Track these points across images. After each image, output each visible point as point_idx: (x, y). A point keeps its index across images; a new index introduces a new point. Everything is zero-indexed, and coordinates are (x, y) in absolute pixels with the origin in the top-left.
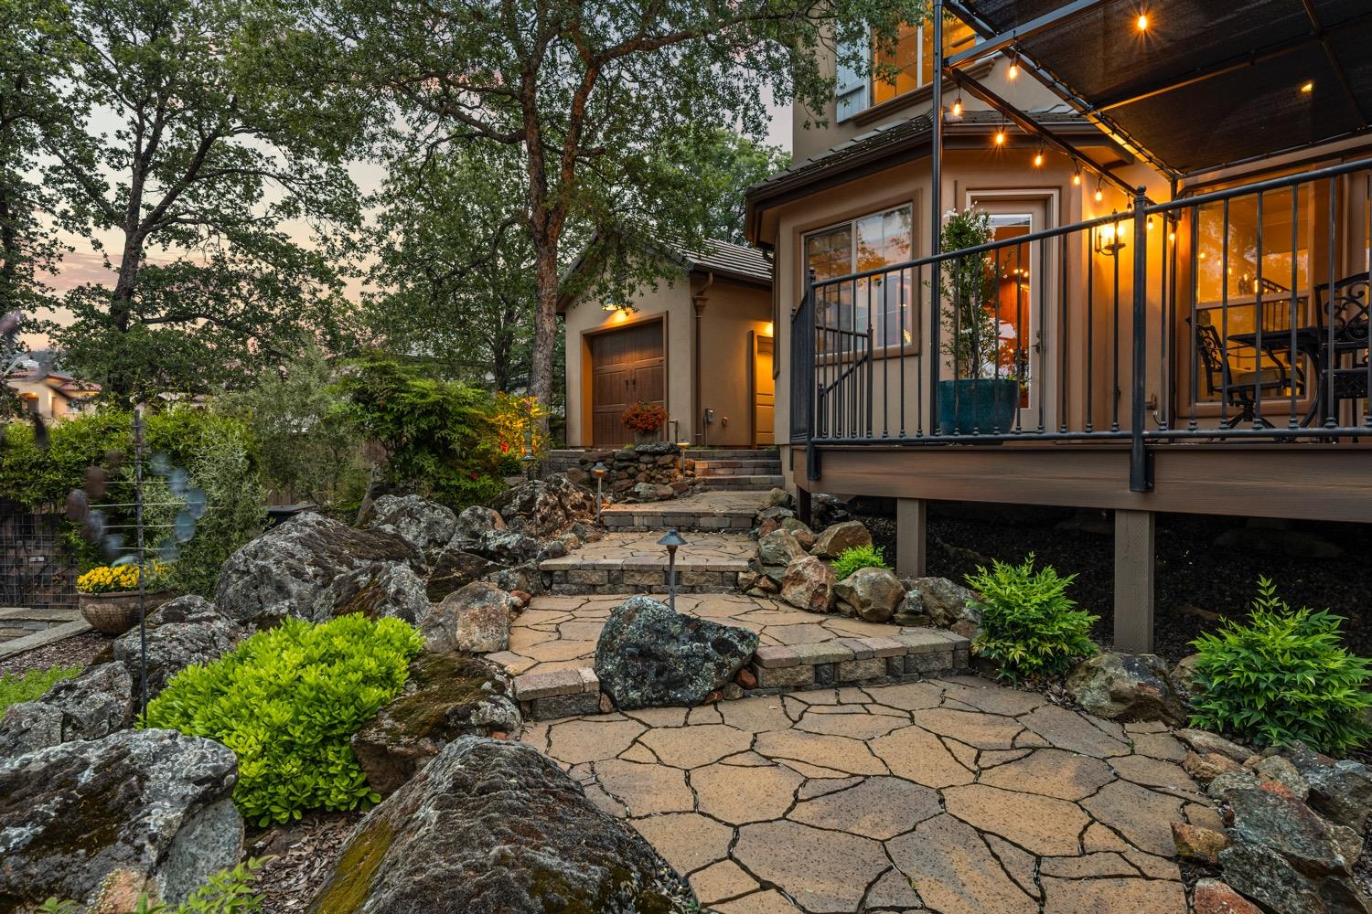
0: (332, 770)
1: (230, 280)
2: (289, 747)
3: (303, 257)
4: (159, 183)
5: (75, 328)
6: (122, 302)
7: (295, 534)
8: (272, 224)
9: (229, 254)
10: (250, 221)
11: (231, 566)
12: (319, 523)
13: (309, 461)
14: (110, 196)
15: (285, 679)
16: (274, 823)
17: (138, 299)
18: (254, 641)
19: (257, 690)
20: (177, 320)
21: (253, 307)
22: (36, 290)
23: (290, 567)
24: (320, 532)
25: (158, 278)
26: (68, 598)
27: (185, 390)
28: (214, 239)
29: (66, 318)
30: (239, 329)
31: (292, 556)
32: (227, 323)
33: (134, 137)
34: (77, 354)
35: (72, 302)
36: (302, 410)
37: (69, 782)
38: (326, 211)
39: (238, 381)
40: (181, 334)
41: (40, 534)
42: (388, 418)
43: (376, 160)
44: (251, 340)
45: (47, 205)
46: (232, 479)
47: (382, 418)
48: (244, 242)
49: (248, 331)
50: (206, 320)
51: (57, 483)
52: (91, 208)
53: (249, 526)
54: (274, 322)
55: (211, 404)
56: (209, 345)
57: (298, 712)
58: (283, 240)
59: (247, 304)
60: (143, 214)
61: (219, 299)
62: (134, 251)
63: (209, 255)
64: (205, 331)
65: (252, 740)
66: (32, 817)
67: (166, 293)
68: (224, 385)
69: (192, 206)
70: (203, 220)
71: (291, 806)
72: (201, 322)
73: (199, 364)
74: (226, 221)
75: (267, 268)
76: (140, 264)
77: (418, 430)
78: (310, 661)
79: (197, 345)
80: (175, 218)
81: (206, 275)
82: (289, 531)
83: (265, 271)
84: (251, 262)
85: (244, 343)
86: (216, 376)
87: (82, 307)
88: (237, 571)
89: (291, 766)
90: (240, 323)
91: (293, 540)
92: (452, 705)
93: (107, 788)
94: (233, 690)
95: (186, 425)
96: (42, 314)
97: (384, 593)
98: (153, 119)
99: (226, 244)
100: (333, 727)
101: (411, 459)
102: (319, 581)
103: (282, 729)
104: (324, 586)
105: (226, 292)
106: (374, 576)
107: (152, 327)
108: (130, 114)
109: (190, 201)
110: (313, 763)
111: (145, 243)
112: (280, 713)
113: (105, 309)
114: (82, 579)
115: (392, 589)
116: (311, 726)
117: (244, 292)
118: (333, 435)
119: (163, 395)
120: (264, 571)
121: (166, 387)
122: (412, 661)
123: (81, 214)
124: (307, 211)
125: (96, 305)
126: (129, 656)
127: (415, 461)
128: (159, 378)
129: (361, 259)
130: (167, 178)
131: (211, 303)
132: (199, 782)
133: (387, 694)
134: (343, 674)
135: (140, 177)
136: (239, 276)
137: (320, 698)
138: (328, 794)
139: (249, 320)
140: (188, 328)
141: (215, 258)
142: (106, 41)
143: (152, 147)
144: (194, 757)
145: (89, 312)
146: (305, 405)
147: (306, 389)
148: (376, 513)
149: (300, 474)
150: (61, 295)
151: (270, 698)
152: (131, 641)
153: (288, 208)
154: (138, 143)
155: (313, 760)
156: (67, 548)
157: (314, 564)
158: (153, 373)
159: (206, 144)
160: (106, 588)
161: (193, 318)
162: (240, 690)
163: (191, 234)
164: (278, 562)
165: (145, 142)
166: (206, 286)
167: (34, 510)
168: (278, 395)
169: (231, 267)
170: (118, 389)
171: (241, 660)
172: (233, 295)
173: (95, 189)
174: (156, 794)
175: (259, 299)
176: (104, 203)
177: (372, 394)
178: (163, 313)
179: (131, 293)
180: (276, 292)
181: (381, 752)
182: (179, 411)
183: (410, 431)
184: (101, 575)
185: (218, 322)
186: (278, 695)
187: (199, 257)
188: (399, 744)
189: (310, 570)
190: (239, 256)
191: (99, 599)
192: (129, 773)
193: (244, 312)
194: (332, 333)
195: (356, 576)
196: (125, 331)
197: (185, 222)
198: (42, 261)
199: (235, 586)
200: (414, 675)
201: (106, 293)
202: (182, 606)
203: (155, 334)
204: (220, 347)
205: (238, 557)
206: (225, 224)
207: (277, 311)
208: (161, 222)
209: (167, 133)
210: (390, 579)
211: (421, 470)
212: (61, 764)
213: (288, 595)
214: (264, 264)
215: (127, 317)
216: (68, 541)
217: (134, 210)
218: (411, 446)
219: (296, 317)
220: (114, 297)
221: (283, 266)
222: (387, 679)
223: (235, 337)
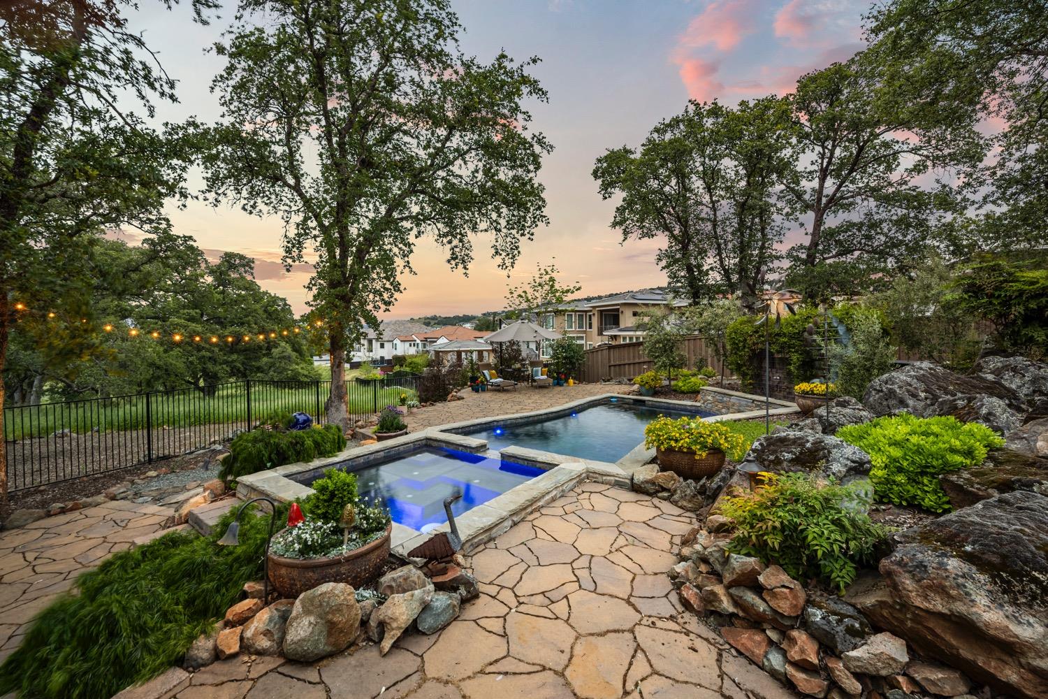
0: (926, 488)
1: (874, 225)
2: (900, 470)
3: (929, 198)
4: (833, 180)
5: (790, 268)
6: (813, 251)
7: (912, 373)
8: (906, 183)
9: (875, 210)
10: (890, 184)
11: (872, 387)
12: (930, 369)
13: (931, 334)
14: (807, 197)
15: (898, 438)
16: (890, 502)
17: (820, 247)
18: (884, 421)
19: (883, 439)
20: (842, 255)
21: (891, 238)
22: (774, 253)
23: (908, 391)
24: (931, 374)
25: (831, 233)
26: (790, 396)
27: (847, 294)
28: (866, 203)
29: (786, 264)
30: (882, 254)
31: (911, 385)
32: (875, 252)
33: (820, 161)
34: (791, 282)
35: (789, 255)
36: (925, 301)
37: (802, 445)
38: (951, 160)
39: (881, 286)
40: (845, 262)
41: (777, 366)
42: (996, 302)
43: (993, 115)
44: (890, 259)
45: (779, 211)
46: (872, 341)
47: (991, 303)
48: (887, 200)
49: (888, 253)
50: (859, 252)
51: (785, 343)
52: (798, 206)
53: (884, 368)
54: (907, 245)
55: (862, 300)
56: (861, 267)
57: (905, 454)
58: (914, 190)
59: (887, 237)
60: (824, 200)
61: (868, 237)
62: (819, 222)
63: (862, 214)
64: (859, 258)
65: (879, 460)
66: (791, 452)
67: (836, 241)
68: (871, 289)
69: (852, 187)
70: (859, 194)
71: (901, 498)
72: (857, 253)
73: (856, 279)
74: (873, 190)
75: (901, 212)
76: (822, 228)
77: (1027, 309)
78: (914, 433)
79: (854, 268)
80: (842, 198)
81: (860, 226)
82: (909, 371)
83: (900, 214)
84: (890, 211)
85: (885, 262)
86: (865, 285)
87: (793, 257)
88: (875, 390)
89: (900, 478)
90: (881, 251)
91: (911, 376)
92: (1016, 477)
93: (816, 451)
94: (871, 437)
95: (847, 314)
96: (776, 264)
97: (977, 413)
98: (830, 147)
99: (872, 203)
100: (928, 467)
101: (1019, 331)
102: (928, 402)
103: (895, 460)
104: (932, 404)
105: (873, 232)
106: (969, 401)
107: (828, 261)
108: (818, 149)
109: (851, 186)
110: (912, 480)
111: (825, 216)
112: (896, 452)
113: (804, 256)
114: (796, 387)
115: (984, 411)
116: (913, 463)
117: (885, 230)
118: (950, 316)
119: (834, 298)
120: (892, 392)
121: (835, 293)
122: (991, 450)
123: (794, 210)
124: (934, 166)
125: (800, 255)
126: (820, 417)
127: (1023, 332)
128: (832, 288)
129: (975, 192)
130: (838, 176)
131: (863, 241)
132: (853, 462)
133: (968, 462)
134: (934, 443)
135: (822, 180)
136: (881, 221)
137: (919, 450)
138: (923, 499)
139: (888, 247)
140: (849, 258)
141: (866, 214)
142: (807, 117)
143: (829, 163)
144: (851, 451)
145: (797, 259)
146: (927, 297)
147: (929, 287)
148: (982, 368)
149: (924, 342)
150: (784, 253)
151: (890, 445)
152: (822, 411)
153: (918, 169)
154: (822, 164)
155: (914, 481)
156: (789, 373)
157: (926, 391)
158: (828, 286)
159: (861, 149)
160: (807, 393)
161: (851, 252)
162: (874, 439)
163: (851, 204)
164: (900, 387)
165: (826, 161)
166: (860, 231)
167: (776, 356)
168: (908, 292)
169: (876, 217)
170: (811, 297)
171: (875, 426)
172: (877, 234)
173: (799, 195)
174: (835, 460)
175: (896, 232)
176: (804, 201)
177: (980, 286)
178: (834, 252)
179: (817, 245)
180: (908, 225)
181: (958, 488)
182: (843, 306)
183: (1017, 310)
184: (804, 386)
185: (868, 252)
186: (895, 444)
187: (856, 216)
188: (972, 487)
189: (923, 395)
190: (881, 209)
191: (804, 398)
192: (824, 448)
193: (886, 243)
194: (954, 244)
195: (955, 400)
196: (814, 266)
197: (847, 198)
198: (776, 238)
199: (874, 397)
200: (990, 458)
201: (804, 248)
202: (845, 401)
203: (830, 265)
204: (868, 267)
205: (876, 382)
206: (874, 192)
207: (909, 237)
208: (836, 202)
209: (838, 152)
210: (983, 405)
211: (1031, 340)
212: (799, 438)
213: (907, 406)
214: (899, 210)
215: (815, 257)
216: (790, 370)
217: (819, 200)
218: (1019, 322)
219: (924, 239)
220: (809, 249)
221: (914, 207)
222: (969, 453)
223: (879, 260)
